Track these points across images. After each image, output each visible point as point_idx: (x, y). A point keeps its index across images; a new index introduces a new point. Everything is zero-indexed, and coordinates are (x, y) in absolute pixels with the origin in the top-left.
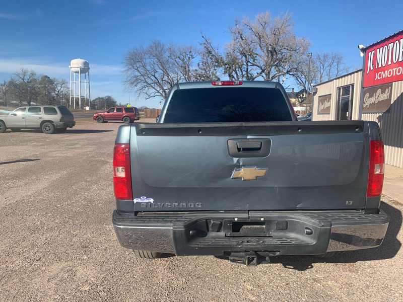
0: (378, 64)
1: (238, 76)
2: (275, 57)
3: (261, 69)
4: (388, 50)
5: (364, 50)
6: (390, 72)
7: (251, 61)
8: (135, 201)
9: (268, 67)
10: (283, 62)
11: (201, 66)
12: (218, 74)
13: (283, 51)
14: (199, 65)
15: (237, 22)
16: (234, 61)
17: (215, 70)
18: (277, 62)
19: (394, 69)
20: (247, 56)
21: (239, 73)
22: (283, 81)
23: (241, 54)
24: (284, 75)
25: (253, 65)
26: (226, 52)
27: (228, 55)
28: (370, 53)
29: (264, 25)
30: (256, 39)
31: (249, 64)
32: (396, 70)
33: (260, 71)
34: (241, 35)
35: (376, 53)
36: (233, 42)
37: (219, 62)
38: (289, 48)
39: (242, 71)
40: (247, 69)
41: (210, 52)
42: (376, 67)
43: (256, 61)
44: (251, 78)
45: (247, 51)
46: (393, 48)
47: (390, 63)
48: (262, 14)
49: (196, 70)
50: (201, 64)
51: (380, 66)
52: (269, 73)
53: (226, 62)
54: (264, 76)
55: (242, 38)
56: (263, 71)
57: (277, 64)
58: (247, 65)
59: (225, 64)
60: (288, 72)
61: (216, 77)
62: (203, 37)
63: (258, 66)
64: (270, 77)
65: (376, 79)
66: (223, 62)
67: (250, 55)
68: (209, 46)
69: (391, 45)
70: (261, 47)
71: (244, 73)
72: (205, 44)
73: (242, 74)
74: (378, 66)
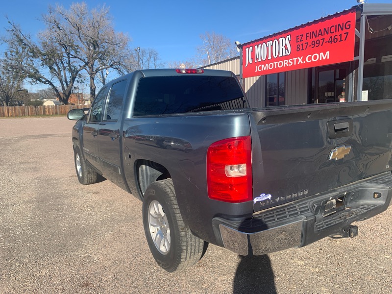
0: (258, 59)
1: (59, 68)
2: (97, 49)
3: (84, 62)
4: (267, 47)
5: (240, 46)
6: (271, 65)
7: (73, 53)
8: (255, 200)
9: (91, 60)
10: (107, 55)
11: (9, 56)
12: (35, 65)
13: (104, 44)
14: (6, 54)
15: (51, 9)
16: (53, 51)
17: (32, 61)
18: (101, 55)
19: (276, 63)
20: (68, 48)
21: (61, 66)
22: (107, 75)
23: (60, 44)
24: (107, 68)
25: (75, 57)
26: (41, 41)
27: (45, 45)
28: (247, 49)
29: (81, 16)
30: (74, 30)
31: (71, 56)
32: (277, 64)
33: (83, 64)
34: (58, 24)
35: (254, 49)
36: (48, 31)
37: (35, 53)
38: (110, 42)
39: (62, 63)
40: (69, 61)
41: (21, 41)
42: (256, 61)
43: (78, 53)
44: (74, 70)
45: (67, 42)
46: (272, 46)
47: (270, 58)
48: (78, 5)
49: (5, 61)
50: (9, 53)
51: (260, 60)
52: (92, 66)
53: (43, 52)
54: (88, 69)
55: (59, 28)
56: (87, 64)
57: (101, 57)
58: (69, 57)
59: (44, 55)
60: (111, 66)
61: (34, 69)
62: (10, 23)
63: (80, 59)
64: (94, 70)
65: (256, 71)
66: (41, 53)
67: (71, 47)
68: (18, 33)
69: (270, 43)
70: (81, 39)
71: (66, 65)
72: (13, 30)
73: (64, 66)
74: (257, 60)
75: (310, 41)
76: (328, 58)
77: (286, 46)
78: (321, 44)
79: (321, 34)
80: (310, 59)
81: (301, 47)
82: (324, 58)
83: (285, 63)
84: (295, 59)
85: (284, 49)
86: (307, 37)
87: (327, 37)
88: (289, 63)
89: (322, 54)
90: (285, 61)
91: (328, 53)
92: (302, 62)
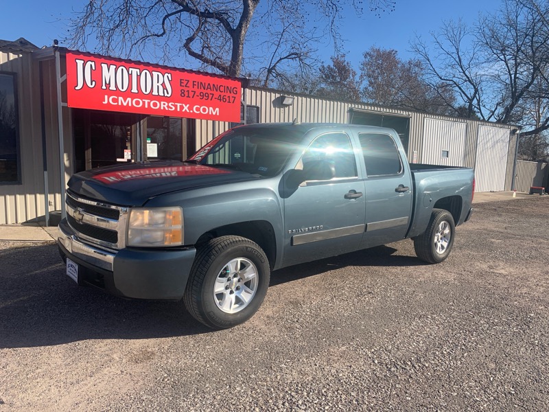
0: (108, 85)
5: (58, 49)
6: (137, 102)
19: (146, 101)
28: (79, 62)
32: (149, 103)
35: (98, 67)
42: (104, 88)
46: (138, 76)
47: (134, 90)
51: (113, 88)
69: (134, 71)
74: (107, 87)
75: (198, 92)
76: (218, 114)
77: (163, 84)
78: (210, 98)
79: (210, 88)
80: (198, 109)
81: (186, 93)
82: (214, 113)
83: (163, 105)
84: (179, 105)
85: (161, 88)
86: (194, 85)
87: (217, 94)
88: (168, 107)
89: (211, 108)
90: (162, 103)
91: (217, 109)
92: (188, 111)
